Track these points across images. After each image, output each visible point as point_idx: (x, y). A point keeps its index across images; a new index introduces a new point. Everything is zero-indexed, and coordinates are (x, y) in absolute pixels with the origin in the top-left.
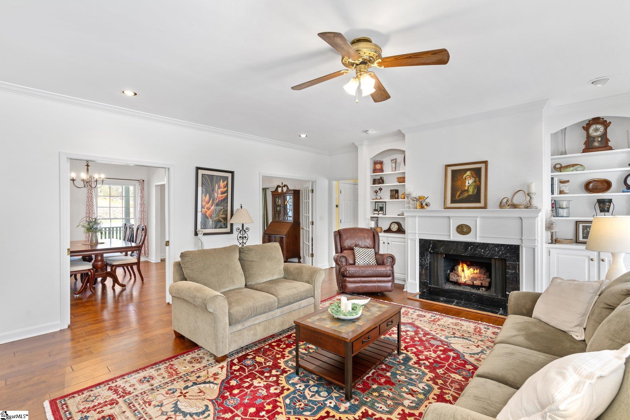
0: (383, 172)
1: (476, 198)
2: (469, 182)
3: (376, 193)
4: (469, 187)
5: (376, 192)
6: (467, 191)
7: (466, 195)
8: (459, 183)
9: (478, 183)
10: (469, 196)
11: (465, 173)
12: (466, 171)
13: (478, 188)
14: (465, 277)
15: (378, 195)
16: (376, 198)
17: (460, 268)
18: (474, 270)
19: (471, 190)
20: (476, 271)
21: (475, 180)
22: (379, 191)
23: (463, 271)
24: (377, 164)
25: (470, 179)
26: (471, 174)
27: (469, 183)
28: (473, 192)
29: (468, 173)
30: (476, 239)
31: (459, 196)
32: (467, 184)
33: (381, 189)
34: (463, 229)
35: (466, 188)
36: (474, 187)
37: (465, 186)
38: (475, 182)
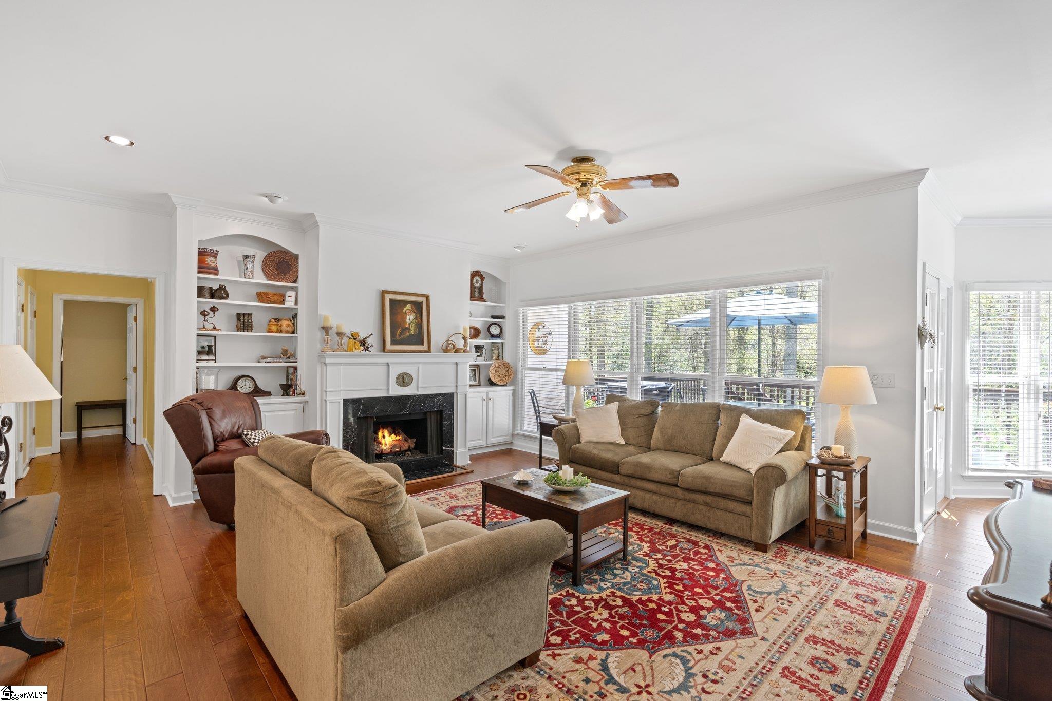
0: (217, 274)
1: (417, 339)
2: (410, 318)
3: (205, 316)
4: (410, 324)
5: (204, 314)
6: (409, 329)
7: (408, 334)
8: (399, 318)
9: (419, 320)
10: (410, 335)
11: (405, 306)
12: (406, 302)
13: (420, 326)
14: (386, 444)
15: (209, 320)
16: (204, 328)
17: (380, 434)
18: (396, 436)
19: (412, 329)
20: (398, 438)
21: (416, 316)
22: (211, 313)
23: (384, 437)
24: (210, 256)
25: (411, 315)
26: (412, 308)
27: (410, 320)
28: (415, 331)
29: (409, 306)
30: (418, 390)
31: (400, 335)
32: (408, 320)
33: (214, 309)
34: (404, 379)
35: (407, 326)
36: (416, 325)
37: (406, 322)
38: (416, 318)
